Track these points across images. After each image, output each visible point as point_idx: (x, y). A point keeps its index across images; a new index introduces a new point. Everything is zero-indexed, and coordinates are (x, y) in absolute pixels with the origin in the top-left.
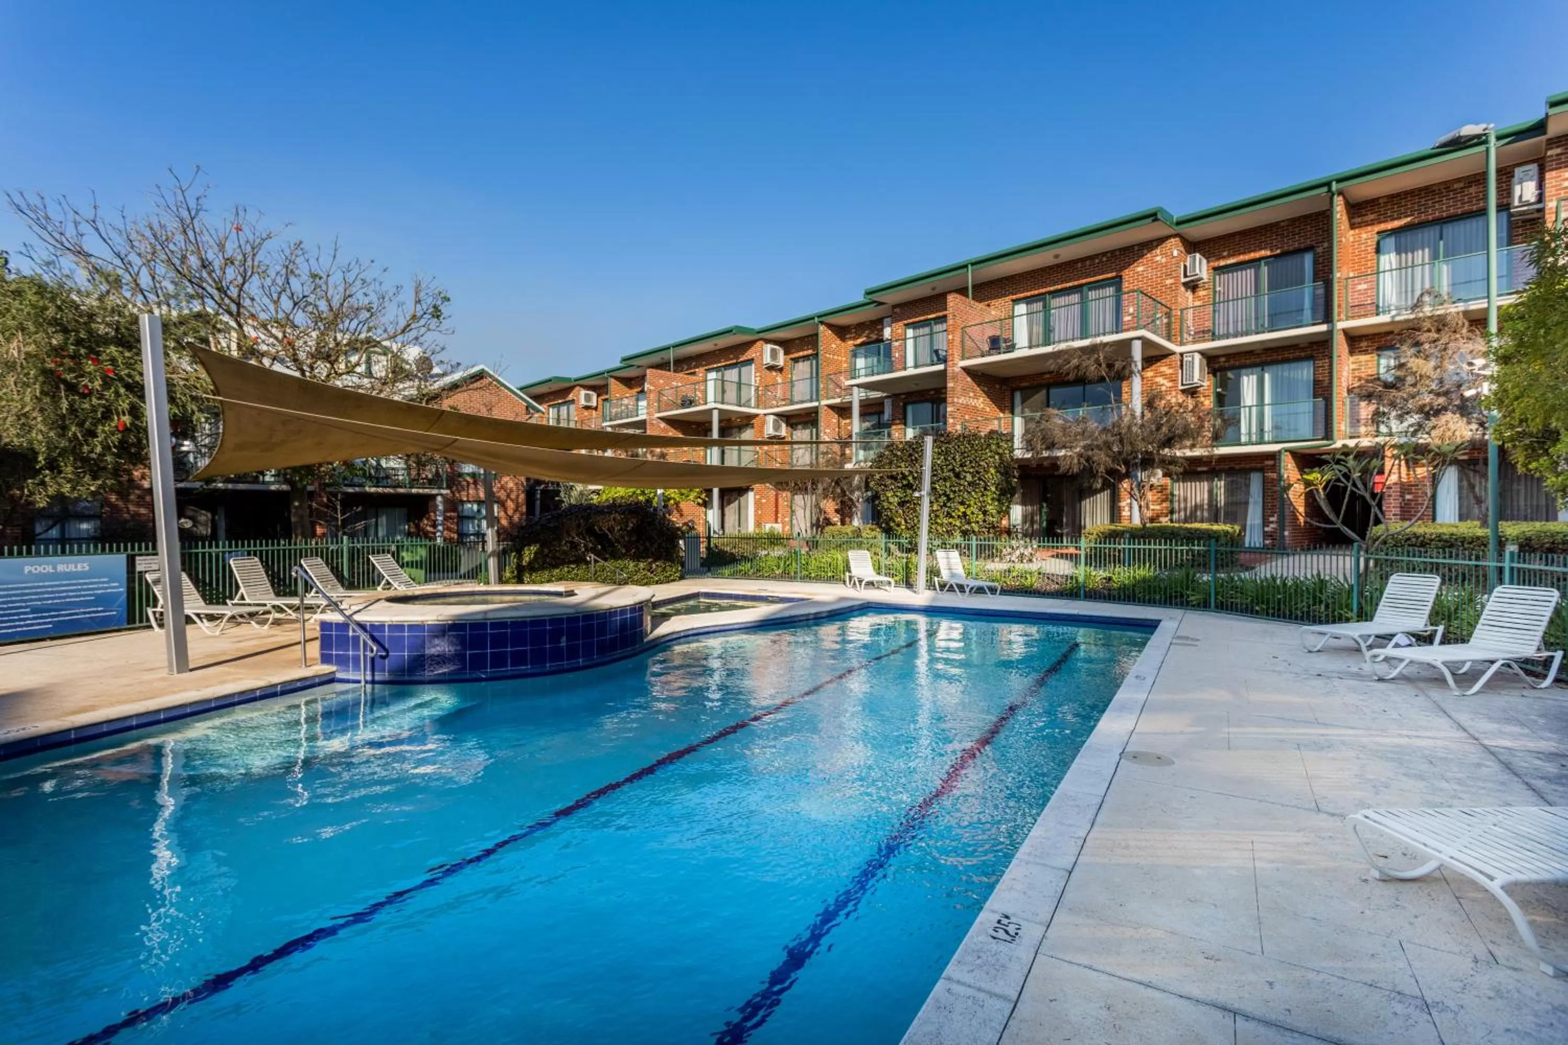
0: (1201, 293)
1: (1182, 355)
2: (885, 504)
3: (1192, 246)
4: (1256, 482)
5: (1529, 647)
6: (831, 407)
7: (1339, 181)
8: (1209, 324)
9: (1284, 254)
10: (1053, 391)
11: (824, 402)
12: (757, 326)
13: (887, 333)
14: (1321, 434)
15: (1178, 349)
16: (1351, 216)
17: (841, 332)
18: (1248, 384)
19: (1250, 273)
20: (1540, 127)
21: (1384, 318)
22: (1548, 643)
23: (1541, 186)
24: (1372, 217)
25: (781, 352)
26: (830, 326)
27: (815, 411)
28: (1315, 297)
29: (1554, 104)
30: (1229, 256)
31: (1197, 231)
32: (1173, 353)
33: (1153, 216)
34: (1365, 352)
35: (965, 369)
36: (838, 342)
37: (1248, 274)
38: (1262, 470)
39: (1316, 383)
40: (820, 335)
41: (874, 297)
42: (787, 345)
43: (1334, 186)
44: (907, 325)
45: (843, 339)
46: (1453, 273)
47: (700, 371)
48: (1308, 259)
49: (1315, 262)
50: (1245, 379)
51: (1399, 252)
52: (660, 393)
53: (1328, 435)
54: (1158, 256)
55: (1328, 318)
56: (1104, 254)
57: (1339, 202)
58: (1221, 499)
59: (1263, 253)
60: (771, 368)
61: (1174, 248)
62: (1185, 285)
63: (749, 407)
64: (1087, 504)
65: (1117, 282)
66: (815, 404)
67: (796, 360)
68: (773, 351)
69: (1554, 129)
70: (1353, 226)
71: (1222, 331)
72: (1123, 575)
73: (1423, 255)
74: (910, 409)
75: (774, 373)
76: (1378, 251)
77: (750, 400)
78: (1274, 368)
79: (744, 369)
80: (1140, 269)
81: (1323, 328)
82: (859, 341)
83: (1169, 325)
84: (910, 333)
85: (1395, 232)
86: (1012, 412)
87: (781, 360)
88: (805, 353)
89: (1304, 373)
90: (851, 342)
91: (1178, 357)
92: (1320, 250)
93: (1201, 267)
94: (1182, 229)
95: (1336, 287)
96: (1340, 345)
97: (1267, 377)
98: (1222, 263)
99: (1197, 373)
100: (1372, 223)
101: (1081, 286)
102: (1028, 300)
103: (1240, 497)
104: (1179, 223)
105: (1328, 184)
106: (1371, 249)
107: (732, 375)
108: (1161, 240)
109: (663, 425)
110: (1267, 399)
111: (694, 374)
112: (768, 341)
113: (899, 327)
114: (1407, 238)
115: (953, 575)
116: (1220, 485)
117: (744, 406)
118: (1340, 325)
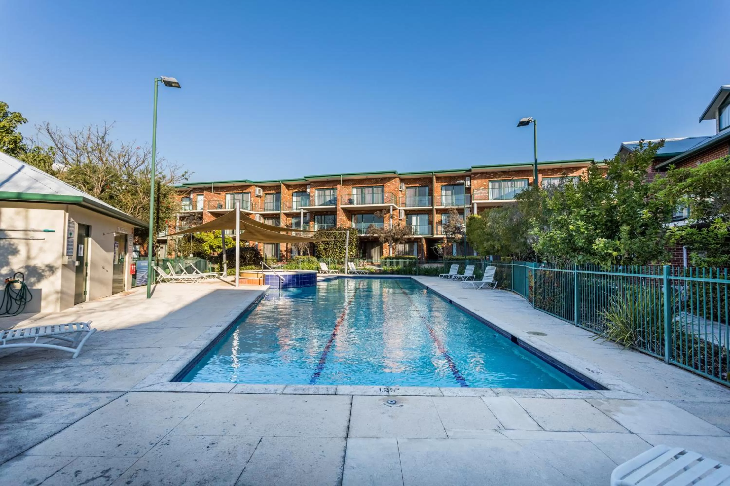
0: (403, 193)
1: (399, 210)
2: (319, 249)
3: (402, 180)
4: (416, 244)
5: (471, 275)
6: (284, 214)
7: (435, 172)
8: (405, 202)
9: (422, 186)
10: (364, 216)
11: (282, 212)
12: (254, 180)
13: (308, 190)
14: (431, 233)
15: (399, 208)
16: (436, 180)
17: (288, 187)
18: (414, 218)
19: (414, 189)
20: (470, 170)
21: (443, 207)
22: (474, 274)
23: (470, 182)
24: (440, 181)
25: (262, 190)
26: (285, 184)
27: (279, 214)
28: (429, 199)
29: (473, 168)
30: (410, 184)
31: (402, 177)
32: (397, 209)
33: (395, 172)
34: (439, 214)
35: (342, 208)
36: (287, 190)
37: (414, 190)
38: (417, 242)
39: (429, 220)
40: (281, 187)
41: (307, 179)
42: (264, 188)
43: (434, 174)
44: (316, 189)
45: (288, 189)
46: (455, 197)
47: (223, 194)
48: (427, 188)
49: (429, 190)
50: (413, 217)
51: (445, 190)
52: (209, 202)
53: (432, 234)
54: (394, 182)
55: (432, 205)
56: (379, 178)
57: (434, 177)
58: (407, 249)
59: (418, 185)
60: (257, 196)
61: (397, 180)
62: (400, 191)
63: (248, 210)
64: (374, 250)
65: (383, 187)
66: (279, 212)
67: (266, 194)
68: (259, 190)
69: (472, 171)
70: (437, 182)
71: (407, 203)
72: (396, 268)
73: (450, 192)
74: (316, 217)
75: (258, 198)
76: (441, 189)
77: (248, 207)
78: (421, 215)
79: (244, 195)
80: (389, 184)
81: (431, 207)
82: (295, 191)
83: (396, 201)
84: (317, 191)
85: (445, 185)
86: (352, 221)
87: (262, 194)
88: (272, 192)
89: (426, 217)
90: (291, 191)
91: (398, 210)
92: (430, 187)
93: (404, 186)
94: (400, 176)
95: (434, 198)
96: (435, 212)
97: (418, 218)
98: (408, 186)
99: (403, 216)
100: (440, 183)
101: (373, 186)
102: (357, 188)
103: (412, 249)
104: (399, 174)
105: (432, 173)
106: (440, 189)
107: (239, 197)
108: (395, 178)
109: (210, 214)
110: (418, 224)
111: (220, 194)
112: (257, 186)
113: (313, 189)
114: (447, 187)
115: (353, 269)
116: (407, 246)
117: (245, 209)
118: (435, 207)
